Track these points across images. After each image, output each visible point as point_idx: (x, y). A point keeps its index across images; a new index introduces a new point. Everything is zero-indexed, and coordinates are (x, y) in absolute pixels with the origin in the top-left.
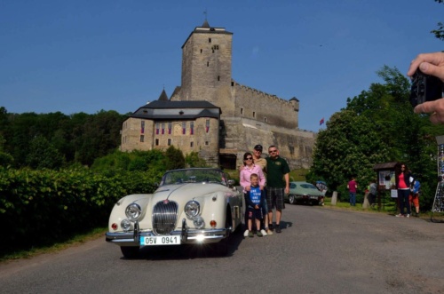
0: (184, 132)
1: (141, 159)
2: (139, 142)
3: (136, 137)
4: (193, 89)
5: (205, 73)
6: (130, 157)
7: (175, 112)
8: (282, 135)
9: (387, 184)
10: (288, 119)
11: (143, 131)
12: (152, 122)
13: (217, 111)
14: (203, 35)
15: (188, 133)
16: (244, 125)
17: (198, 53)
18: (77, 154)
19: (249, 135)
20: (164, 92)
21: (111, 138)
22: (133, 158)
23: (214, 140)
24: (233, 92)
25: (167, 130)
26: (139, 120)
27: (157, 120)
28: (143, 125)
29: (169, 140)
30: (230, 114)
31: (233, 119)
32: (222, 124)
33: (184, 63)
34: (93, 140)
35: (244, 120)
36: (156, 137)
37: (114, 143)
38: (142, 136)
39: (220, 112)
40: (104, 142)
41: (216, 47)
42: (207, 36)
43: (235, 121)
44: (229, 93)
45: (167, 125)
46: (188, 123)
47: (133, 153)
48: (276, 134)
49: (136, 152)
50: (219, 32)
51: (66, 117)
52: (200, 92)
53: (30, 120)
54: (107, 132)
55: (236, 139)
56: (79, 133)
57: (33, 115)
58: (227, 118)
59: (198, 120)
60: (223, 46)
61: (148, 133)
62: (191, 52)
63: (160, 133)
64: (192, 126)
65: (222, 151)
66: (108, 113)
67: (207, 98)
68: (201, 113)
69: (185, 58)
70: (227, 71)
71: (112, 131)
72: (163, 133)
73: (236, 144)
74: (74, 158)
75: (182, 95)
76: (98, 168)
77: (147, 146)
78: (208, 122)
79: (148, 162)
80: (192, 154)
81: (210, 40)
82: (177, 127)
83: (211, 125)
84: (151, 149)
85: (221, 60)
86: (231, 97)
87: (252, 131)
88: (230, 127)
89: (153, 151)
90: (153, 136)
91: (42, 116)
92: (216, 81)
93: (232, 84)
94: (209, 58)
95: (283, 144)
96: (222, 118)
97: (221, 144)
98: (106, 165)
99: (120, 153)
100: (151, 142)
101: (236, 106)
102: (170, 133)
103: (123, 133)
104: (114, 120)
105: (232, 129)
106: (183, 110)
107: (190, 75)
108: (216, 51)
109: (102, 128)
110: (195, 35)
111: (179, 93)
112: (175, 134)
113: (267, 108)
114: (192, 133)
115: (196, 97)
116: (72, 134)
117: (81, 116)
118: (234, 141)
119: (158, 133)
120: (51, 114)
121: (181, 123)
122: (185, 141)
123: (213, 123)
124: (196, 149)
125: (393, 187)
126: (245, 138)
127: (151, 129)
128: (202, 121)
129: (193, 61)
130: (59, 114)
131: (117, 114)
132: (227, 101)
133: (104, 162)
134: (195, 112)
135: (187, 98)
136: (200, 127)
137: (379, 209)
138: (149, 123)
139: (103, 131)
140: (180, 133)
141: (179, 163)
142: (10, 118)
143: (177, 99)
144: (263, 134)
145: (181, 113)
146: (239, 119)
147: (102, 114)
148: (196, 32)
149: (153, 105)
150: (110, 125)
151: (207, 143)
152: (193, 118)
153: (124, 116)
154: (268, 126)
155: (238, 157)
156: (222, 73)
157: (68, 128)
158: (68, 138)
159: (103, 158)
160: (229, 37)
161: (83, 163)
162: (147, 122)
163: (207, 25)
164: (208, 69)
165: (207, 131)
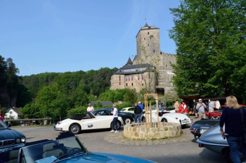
0: (139, 79)
1: (120, 93)
2: (118, 85)
3: (117, 83)
5: (147, 49)
7: (133, 70)
11: (120, 80)
12: (124, 76)
13: (154, 68)
14: (145, 31)
15: (141, 79)
16: (168, 73)
17: (143, 40)
18: (91, 91)
20: (130, 59)
21: (107, 82)
22: (116, 93)
23: (153, 83)
24: (161, 57)
25: (131, 79)
26: (118, 75)
27: (126, 74)
28: (120, 77)
29: (132, 84)
30: (161, 68)
31: (162, 70)
32: (157, 74)
33: (137, 45)
34: (98, 83)
35: (168, 71)
36: (126, 82)
37: (108, 85)
38: (120, 83)
40: (103, 84)
41: (152, 36)
42: (147, 31)
43: (163, 72)
45: (131, 76)
46: (140, 75)
47: (116, 91)
49: (117, 90)
50: (153, 29)
51: (84, 73)
53: (68, 75)
54: (105, 79)
55: (164, 80)
56: (91, 80)
58: (160, 71)
59: (145, 73)
60: (155, 35)
62: (140, 40)
64: (142, 76)
65: (157, 87)
66: (105, 69)
68: (146, 70)
69: (137, 43)
70: (159, 47)
71: (107, 78)
72: (129, 80)
73: (164, 83)
74: (90, 93)
76: (102, 98)
77: (122, 87)
78: (149, 74)
79: (123, 94)
80: (143, 89)
81: (149, 33)
82: (136, 77)
84: (124, 88)
85: (155, 42)
88: (161, 75)
89: (125, 89)
90: (125, 82)
91: (74, 73)
92: (153, 53)
93: (161, 53)
94: (149, 42)
96: (156, 71)
97: (157, 84)
98: (105, 97)
99: (111, 91)
100: (124, 85)
101: (164, 64)
102: (132, 80)
103: (112, 81)
104: (108, 72)
105: (162, 76)
108: (152, 38)
110: (141, 31)
116: (88, 81)
117: (92, 71)
118: (161, 82)
119: (127, 80)
120: (78, 72)
121: (137, 75)
123: (152, 74)
124: (144, 87)
127: (124, 79)
129: (141, 44)
131: (109, 69)
133: (104, 95)
134: (144, 69)
136: (146, 76)
138: (123, 76)
139: (103, 78)
140: (137, 80)
143: (135, 63)
145: (137, 70)
146: (165, 70)
147: (102, 70)
148: (141, 30)
149: (124, 68)
150: (106, 75)
152: (142, 73)
153: (112, 70)
155: (165, 89)
156: (156, 49)
157: (86, 78)
158: (87, 83)
159: (103, 94)
160: (158, 30)
161: (95, 95)
162: (121, 76)
163: (146, 25)
164: (149, 47)
165: (149, 78)
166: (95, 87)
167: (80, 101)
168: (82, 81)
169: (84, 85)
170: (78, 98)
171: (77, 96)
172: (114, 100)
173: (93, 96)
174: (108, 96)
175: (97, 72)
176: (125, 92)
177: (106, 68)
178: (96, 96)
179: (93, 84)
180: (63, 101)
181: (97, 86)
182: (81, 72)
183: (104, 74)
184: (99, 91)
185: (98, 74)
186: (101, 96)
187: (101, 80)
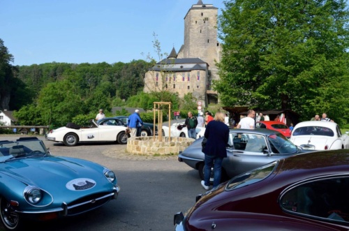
0: (183, 79)
2: (155, 86)
3: (153, 84)
4: (191, 49)
5: (199, 38)
7: (178, 66)
12: (162, 73)
13: (205, 65)
14: (197, 10)
15: (186, 80)
17: (194, 23)
18: (118, 92)
20: (174, 49)
22: (151, 97)
23: (202, 84)
24: (218, 50)
25: (172, 78)
26: (155, 72)
27: (166, 71)
28: (157, 75)
29: (174, 85)
32: (209, 73)
33: (185, 30)
34: (128, 82)
36: (166, 83)
37: (141, 85)
38: (157, 83)
39: (208, 65)
40: (135, 83)
41: (206, 19)
42: (200, 11)
44: (215, 51)
45: (172, 75)
46: (186, 73)
47: (151, 94)
49: (153, 93)
50: (209, 8)
51: (109, 66)
52: (195, 51)
53: (85, 68)
56: (119, 77)
57: (88, 65)
58: (213, 69)
59: (192, 71)
60: (211, 18)
61: (160, 81)
62: (190, 23)
63: (168, 80)
64: (189, 75)
65: (208, 92)
66: (138, 62)
67: (200, 56)
68: (194, 67)
69: (186, 27)
70: (214, 36)
72: (170, 80)
74: (115, 95)
75: (185, 54)
76: (131, 103)
77: (159, 89)
78: (198, 73)
80: (188, 94)
81: (202, 14)
82: (179, 76)
83: (200, 75)
85: (210, 28)
86: (216, 54)
88: (215, 75)
90: (164, 82)
91: (93, 65)
92: (207, 43)
93: (218, 44)
94: (202, 27)
96: (209, 69)
97: (208, 87)
98: (135, 102)
99: (144, 94)
100: (162, 85)
102: (174, 80)
103: (146, 80)
104: (142, 67)
106: (183, 65)
108: (206, 21)
110: (192, 11)
112: (178, 81)
114: (189, 80)
115: (193, 55)
116: (114, 78)
117: (120, 64)
119: (166, 80)
120: (99, 64)
121: (181, 73)
122: (184, 85)
123: (203, 74)
124: (191, 91)
128: (194, 72)
129: (191, 30)
130: (104, 63)
133: (134, 100)
134: (191, 66)
136: (194, 76)
139: (134, 75)
140: (181, 80)
142: (72, 67)
143: (180, 56)
145: (182, 67)
147: (134, 62)
148: (192, 8)
149: (163, 62)
150: (138, 70)
151: (198, 87)
152: (190, 70)
156: (211, 37)
157: (111, 74)
158: (111, 81)
159: (134, 96)
160: (216, 11)
161: (122, 97)
162: (159, 73)
163: (200, 3)
164: (201, 34)
165: (198, 79)
166: (124, 86)
167: (97, 105)
168: (105, 77)
169: (108, 83)
170: (95, 102)
171: (93, 99)
172: (148, 107)
173: (119, 99)
174: (139, 100)
177: (141, 61)
178: (124, 100)
179: (121, 83)
180: (73, 104)
181: (126, 86)
182: (104, 65)
184: (128, 93)
185: (129, 69)
186: (130, 100)
187: (132, 78)
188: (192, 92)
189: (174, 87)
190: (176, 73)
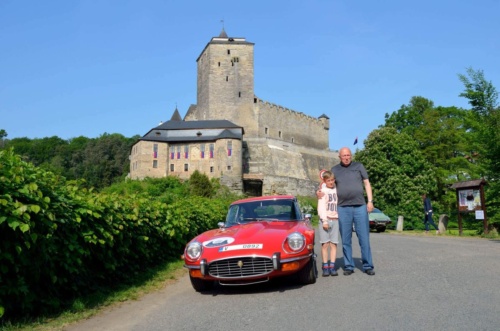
0: (203, 156)
1: (154, 187)
2: (151, 168)
3: (146, 163)
4: (211, 106)
5: (224, 88)
6: (142, 185)
7: (192, 133)
8: (312, 157)
9: (470, 205)
10: (317, 138)
11: (156, 156)
12: (165, 145)
13: (239, 131)
14: (221, 46)
15: (207, 156)
16: (270, 146)
17: (215, 66)
19: (275, 158)
21: (116, 165)
22: (145, 186)
23: (237, 164)
24: (256, 109)
25: (183, 153)
26: (152, 144)
27: (172, 143)
28: (156, 149)
29: (186, 165)
30: (254, 135)
31: (257, 139)
32: (245, 146)
33: (199, 78)
34: (96, 167)
35: (270, 141)
38: (155, 162)
39: (243, 133)
40: (108, 170)
41: (236, 60)
42: (225, 47)
43: (260, 142)
44: (252, 111)
45: (183, 148)
46: (207, 145)
47: (145, 181)
48: (305, 156)
49: (148, 180)
50: (238, 43)
51: (63, 142)
52: (219, 110)
54: (111, 158)
55: (261, 162)
56: (80, 160)
58: (250, 139)
59: (218, 141)
60: (243, 59)
61: (161, 158)
62: (208, 66)
63: (176, 157)
64: (212, 149)
65: (246, 177)
66: (112, 136)
67: (227, 116)
68: (222, 134)
69: (200, 73)
70: (249, 87)
71: (117, 157)
72: (179, 157)
73: (261, 168)
75: (198, 114)
77: (161, 173)
78: (230, 144)
81: (229, 52)
82: (195, 150)
83: (233, 147)
84: (165, 175)
85: (242, 74)
86: (253, 115)
87: (278, 153)
88: (254, 149)
89: (168, 178)
90: (168, 161)
91: (36, 141)
92: (237, 97)
93: (255, 100)
94: (228, 72)
95: (313, 167)
96: (244, 139)
97: (245, 168)
99: (130, 181)
100: (165, 168)
101: (260, 126)
102: (186, 157)
103: (133, 158)
104: (119, 144)
105: (256, 152)
106: (201, 131)
107: (207, 91)
108: (236, 64)
109: (105, 154)
110: (212, 46)
111: (195, 112)
112: (193, 158)
113: (294, 126)
114: (212, 156)
115: (215, 116)
116: (72, 161)
117: (81, 141)
118: (255, 165)
119: (172, 158)
120: (46, 139)
121: (199, 145)
122: (204, 165)
123: (236, 145)
124: (216, 174)
125: (478, 208)
126: (271, 161)
127: (165, 152)
128: (223, 143)
129: (210, 76)
130: (55, 139)
131: (122, 137)
132: (250, 120)
134: (215, 132)
135: (204, 118)
136: (221, 149)
137: (460, 234)
138: (162, 147)
139: (107, 157)
140: (199, 157)
141: (205, 191)
143: (193, 118)
144: (291, 156)
145: (199, 134)
146: (264, 139)
147: (105, 137)
148: (212, 42)
149: (166, 127)
150: (115, 150)
151: (229, 167)
152: (214, 140)
153: (131, 139)
154: (297, 148)
155: (265, 182)
156: (243, 89)
157: (66, 154)
158: (67, 166)
160: (251, 48)
162: (160, 145)
163: (224, 34)
164: (228, 84)
165: (230, 154)
168: (56, 160)
175: (94, 142)
176: (167, 185)
177: (116, 135)
179: (83, 169)
181: (92, 174)
182: (55, 141)
183: (111, 147)
185: (97, 147)
187: (102, 161)
188: (219, 176)
189: (186, 170)
190: (190, 146)
